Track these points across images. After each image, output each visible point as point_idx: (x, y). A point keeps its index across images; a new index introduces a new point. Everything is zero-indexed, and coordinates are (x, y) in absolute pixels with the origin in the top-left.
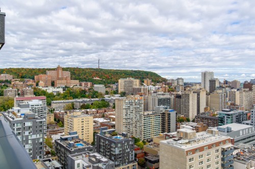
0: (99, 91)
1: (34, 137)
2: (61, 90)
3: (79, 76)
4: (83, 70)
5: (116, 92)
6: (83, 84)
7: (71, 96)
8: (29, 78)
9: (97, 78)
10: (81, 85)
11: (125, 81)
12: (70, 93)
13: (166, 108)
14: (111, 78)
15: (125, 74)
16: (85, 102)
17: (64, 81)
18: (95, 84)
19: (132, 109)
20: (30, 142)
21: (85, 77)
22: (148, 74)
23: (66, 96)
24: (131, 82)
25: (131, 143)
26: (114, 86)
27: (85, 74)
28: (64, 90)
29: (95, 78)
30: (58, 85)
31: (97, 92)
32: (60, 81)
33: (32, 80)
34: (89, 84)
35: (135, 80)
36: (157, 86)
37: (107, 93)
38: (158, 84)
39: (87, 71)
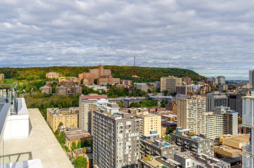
0: (142, 90)
1: (133, 135)
2: (105, 88)
3: (118, 73)
4: (121, 68)
5: (158, 91)
6: (124, 82)
7: (115, 94)
8: (73, 76)
9: (136, 76)
10: (121, 83)
11: (167, 80)
12: (114, 91)
13: (227, 109)
14: (150, 76)
15: (163, 72)
16: (134, 100)
17: (106, 79)
18: (134, 82)
19: (195, 110)
20: (130, 139)
21: (123, 74)
22: (185, 72)
23: (111, 94)
24: (174, 81)
25: (211, 144)
26: (155, 84)
27: (124, 72)
28: (108, 88)
29: (133, 76)
30: (101, 83)
31: (139, 90)
32: (103, 79)
33: (76, 78)
34: (129, 82)
35: (178, 79)
36: (199, 85)
37: (149, 91)
38: (199, 82)
39: (125, 69)
